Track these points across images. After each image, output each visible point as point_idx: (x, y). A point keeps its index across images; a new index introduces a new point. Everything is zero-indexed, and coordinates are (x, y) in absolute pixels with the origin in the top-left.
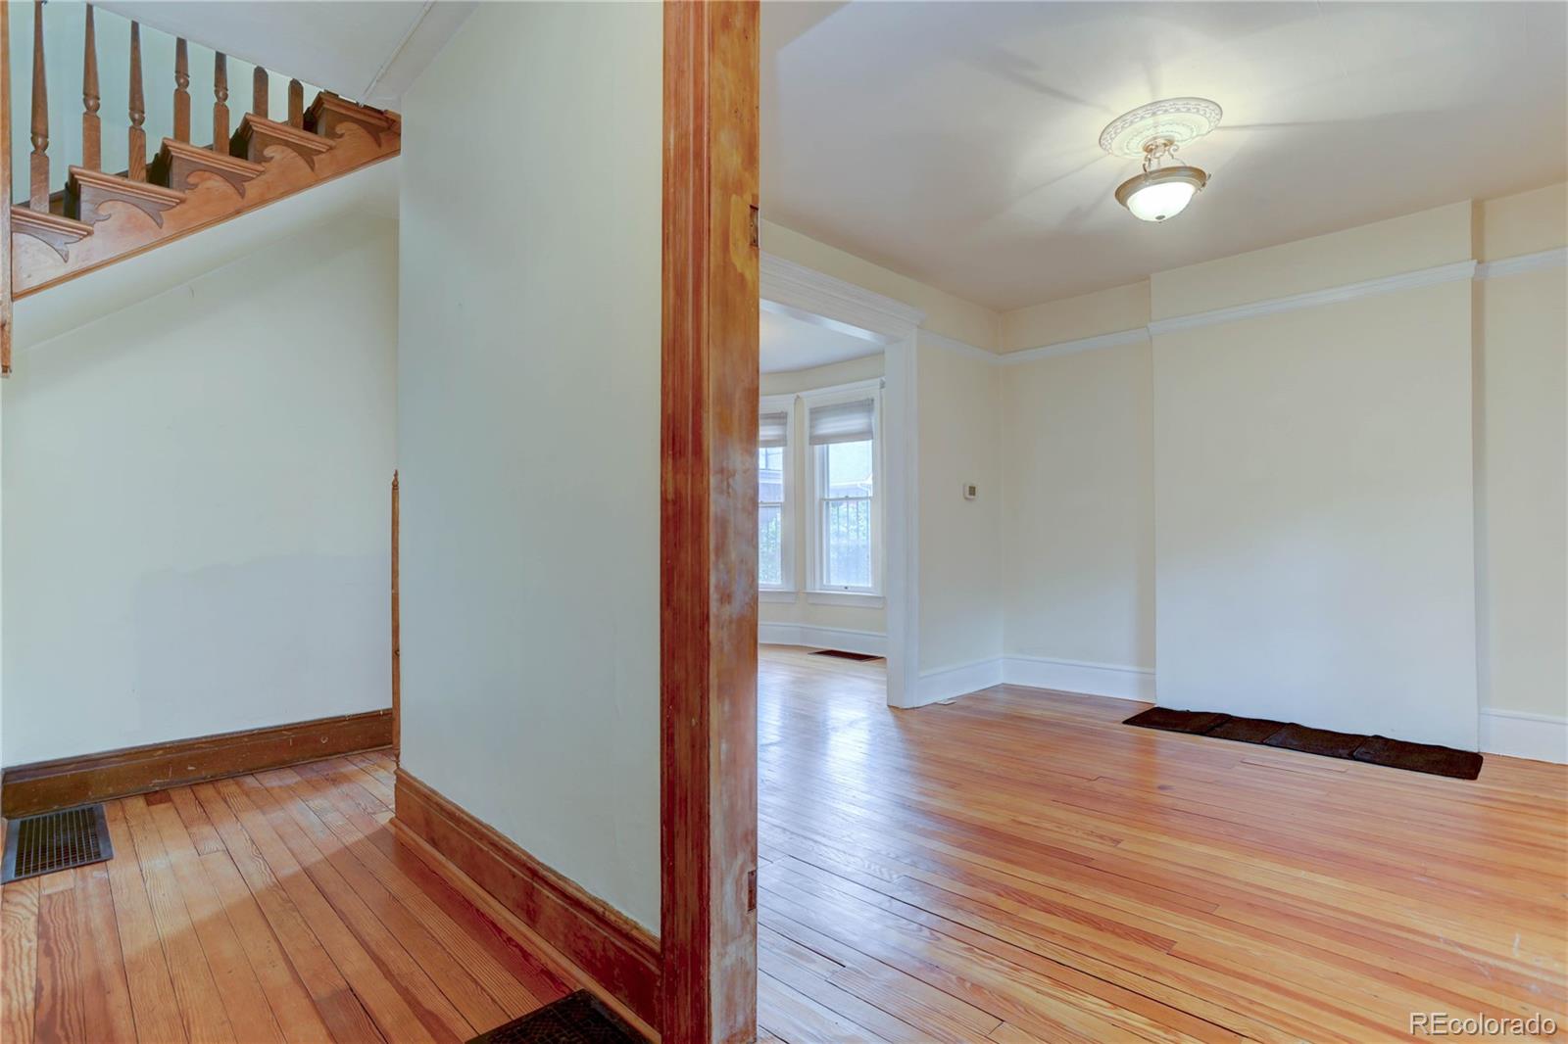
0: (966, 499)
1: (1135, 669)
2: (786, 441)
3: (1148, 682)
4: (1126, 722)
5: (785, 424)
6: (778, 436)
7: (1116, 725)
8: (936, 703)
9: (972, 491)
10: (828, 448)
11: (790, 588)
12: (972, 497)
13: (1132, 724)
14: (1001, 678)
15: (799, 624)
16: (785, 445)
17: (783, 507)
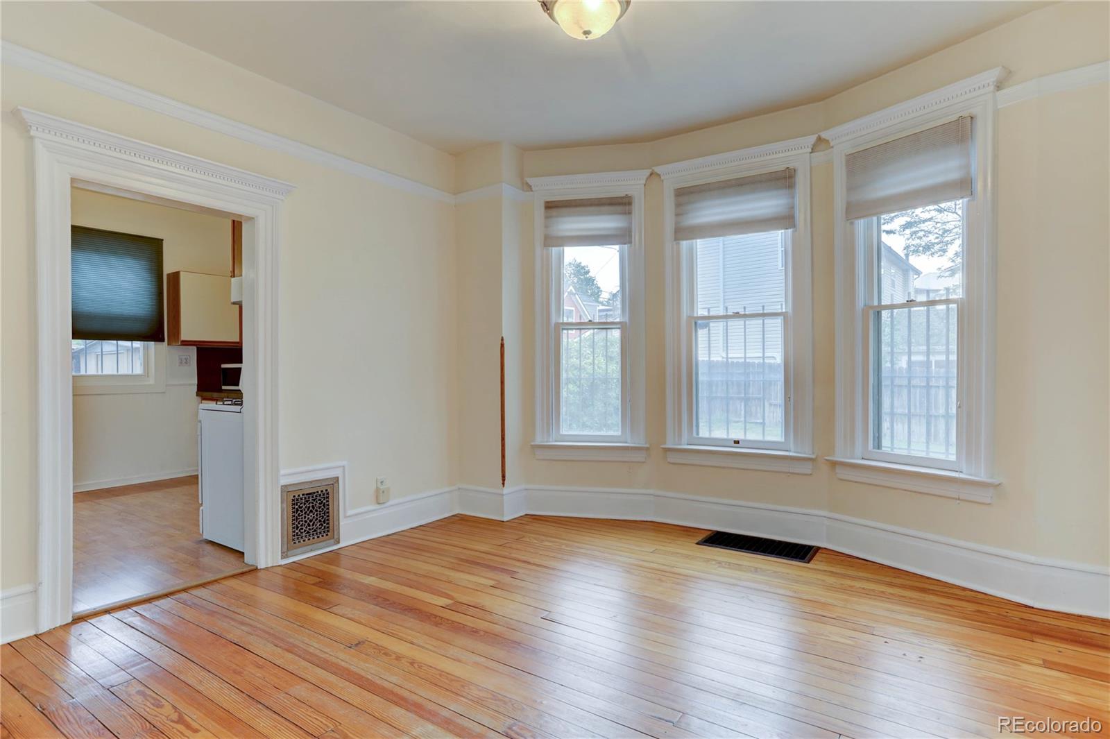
2: (630, 236)
6: (617, 229)
10: (696, 242)
11: (640, 442)
15: (651, 491)
17: (622, 326)
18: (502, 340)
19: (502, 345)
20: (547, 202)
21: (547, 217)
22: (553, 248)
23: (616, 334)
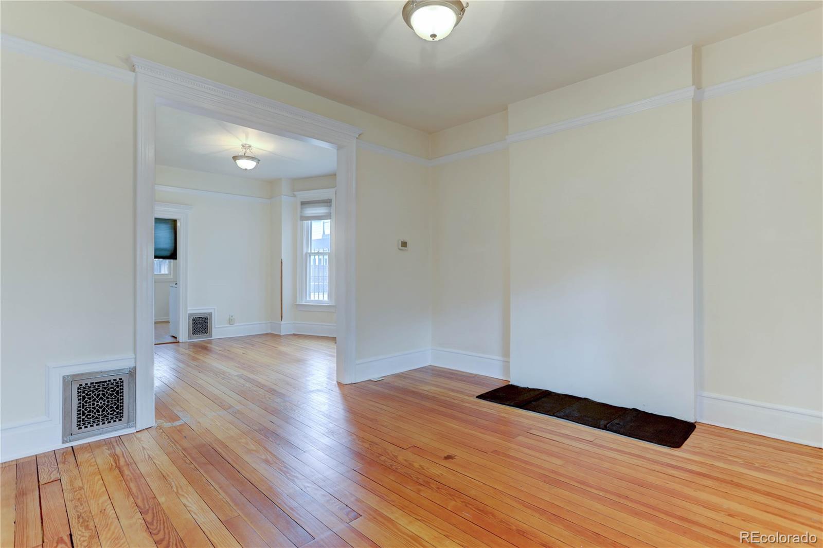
0: (399, 249)
1: (501, 358)
3: (506, 367)
4: (479, 397)
5: (330, 206)
7: (471, 399)
8: (370, 380)
9: (404, 244)
12: (404, 248)
13: (481, 398)
14: (428, 362)
16: (331, 218)
17: (329, 254)
18: (282, 260)
19: (282, 262)
20: (301, 202)
21: (302, 208)
22: (305, 221)
23: (326, 257)
